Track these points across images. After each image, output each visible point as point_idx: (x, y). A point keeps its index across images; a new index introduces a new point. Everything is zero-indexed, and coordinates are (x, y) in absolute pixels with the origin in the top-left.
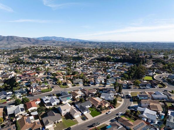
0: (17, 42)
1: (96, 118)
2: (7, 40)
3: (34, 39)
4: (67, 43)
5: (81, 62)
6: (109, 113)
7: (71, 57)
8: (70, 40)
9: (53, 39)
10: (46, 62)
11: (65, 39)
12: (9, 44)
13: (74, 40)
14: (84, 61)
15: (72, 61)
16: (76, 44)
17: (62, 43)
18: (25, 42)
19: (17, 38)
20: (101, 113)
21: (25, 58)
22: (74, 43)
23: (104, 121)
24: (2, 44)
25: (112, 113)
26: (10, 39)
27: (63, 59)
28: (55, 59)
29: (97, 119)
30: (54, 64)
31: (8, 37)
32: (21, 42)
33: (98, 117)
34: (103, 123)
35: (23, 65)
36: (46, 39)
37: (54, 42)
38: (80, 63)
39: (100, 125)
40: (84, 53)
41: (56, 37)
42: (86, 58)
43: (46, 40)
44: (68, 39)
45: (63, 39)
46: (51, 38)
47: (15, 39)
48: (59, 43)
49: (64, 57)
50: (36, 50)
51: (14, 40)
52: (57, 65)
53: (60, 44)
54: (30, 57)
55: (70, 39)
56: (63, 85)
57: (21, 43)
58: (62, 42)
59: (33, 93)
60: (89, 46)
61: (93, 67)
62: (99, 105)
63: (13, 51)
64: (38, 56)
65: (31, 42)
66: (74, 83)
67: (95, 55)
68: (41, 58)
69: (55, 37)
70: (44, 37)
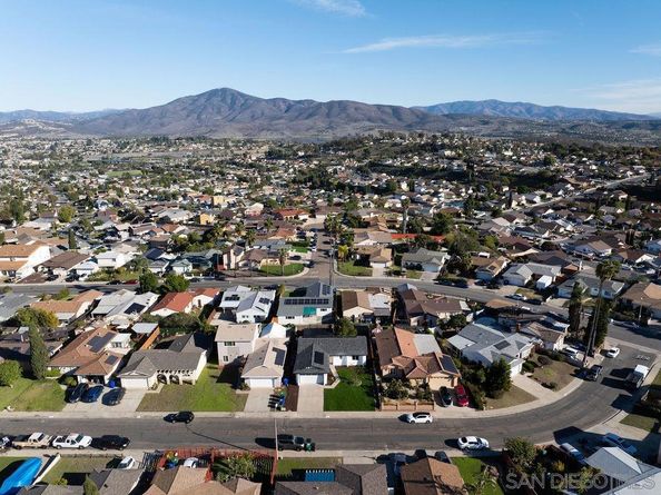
0: (355, 121)
1: (331, 420)
2: (328, 115)
3: (412, 110)
4: (539, 124)
5: (543, 197)
6: (418, 420)
7: (507, 174)
8: (560, 115)
9: (488, 112)
10: (400, 188)
11: (535, 111)
12: (331, 128)
13: (577, 112)
14: (556, 195)
15: (506, 189)
16: (582, 130)
17: (517, 127)
18: (383, 121)
19: (358, 106)
20: (378, 406)
21: (343, 171)
22: (572, 128)
23: (353, 444)
24: (312, 128)
25: (438, 424)
26: (336, 110)
27: (473, 181)
28: (443, 178)
29: (335, 424)
30: (424, 198)
31: (331, 104)
32: (369, 120)
33: (346, 420)
34: (340, 453)
35: (323, 191)
36: (460, 111)
37: (486, 123)
38: (537, 199)
39: (318, 454)
40: (580, 162)
41: (502, 103)
42: (573, 181)
43: (457, 115)
44: (550, 111)
45: (529, 108)
46: (479, 108)
47: (353, 110)
48: (504, 124)
49: (480, 172)
50: (395, 145)
51: (348, 115)
52: (435, 199)
53: (509, 128)
54: (359, 170)
55: (562, 109)
56: (357, 263)
57: (368, 123)
58: (519, 123)
59: (229, 268)
60: (644, 140)
61: (587, 223)
62: (397, 367)
63: (325, 146)
64: (387, 166)
65: (400, 123)
66: (403, 263)
67: (629, 173)
68: (392, 171)
69: (496, 101)
70: (452, 105)
